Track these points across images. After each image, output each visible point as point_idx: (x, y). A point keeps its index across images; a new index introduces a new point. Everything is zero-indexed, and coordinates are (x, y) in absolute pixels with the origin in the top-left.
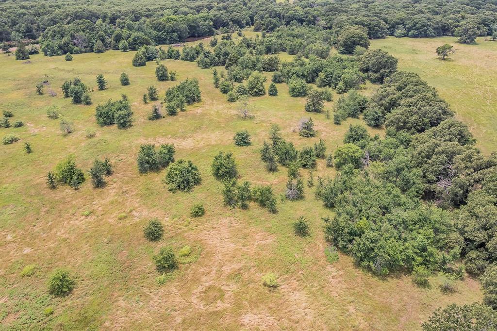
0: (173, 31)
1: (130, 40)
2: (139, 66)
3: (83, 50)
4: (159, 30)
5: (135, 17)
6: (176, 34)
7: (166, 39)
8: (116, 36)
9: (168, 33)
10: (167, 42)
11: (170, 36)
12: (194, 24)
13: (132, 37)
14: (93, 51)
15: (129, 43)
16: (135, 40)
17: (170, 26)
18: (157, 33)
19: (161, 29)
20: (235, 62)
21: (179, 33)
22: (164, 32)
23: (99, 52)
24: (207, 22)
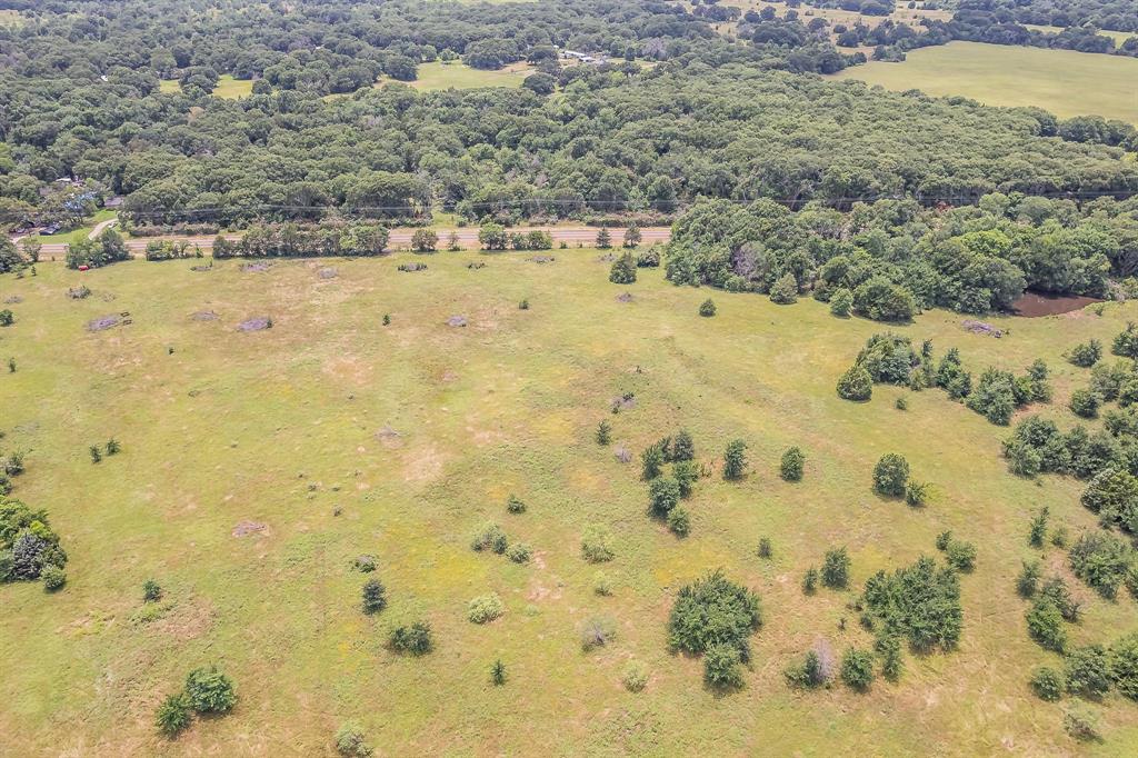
0: (984, 284)
1: (863, 289)
2: (849, 398)
3: (749, 285)
4: (945, 270)
5: (900, 212)
6: (987, 292)
7: (955, 299)
8: (833, 270)
9: (967, 283)
10: (958, 306)
11: (970, 296)
12: (1051, 263)
13: (870, 283)
14: (767, 293)
15: (856, 297)
16: (873, 294)
17: (979, 270)
18: (939, 277)
19: (952, 268)
20: (1120, 500)
21: (997, 290)
22: (957, 280)
23: (782, 301)
24: (1092, 260)
